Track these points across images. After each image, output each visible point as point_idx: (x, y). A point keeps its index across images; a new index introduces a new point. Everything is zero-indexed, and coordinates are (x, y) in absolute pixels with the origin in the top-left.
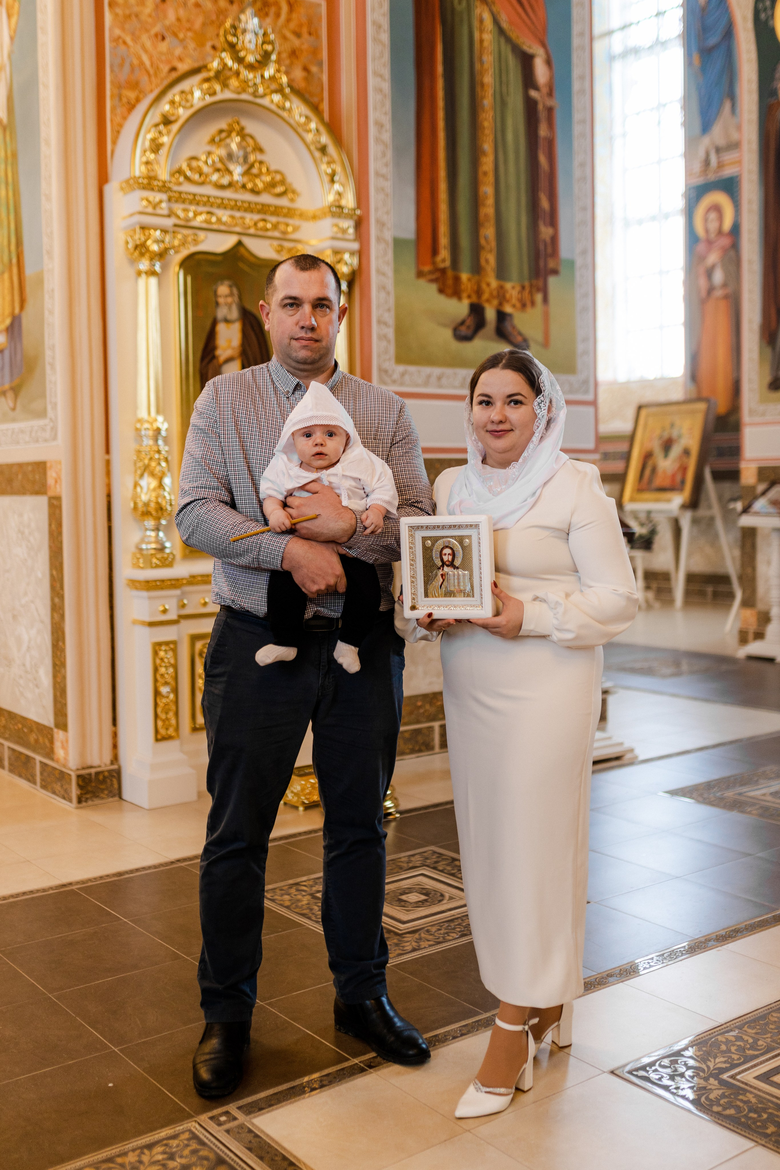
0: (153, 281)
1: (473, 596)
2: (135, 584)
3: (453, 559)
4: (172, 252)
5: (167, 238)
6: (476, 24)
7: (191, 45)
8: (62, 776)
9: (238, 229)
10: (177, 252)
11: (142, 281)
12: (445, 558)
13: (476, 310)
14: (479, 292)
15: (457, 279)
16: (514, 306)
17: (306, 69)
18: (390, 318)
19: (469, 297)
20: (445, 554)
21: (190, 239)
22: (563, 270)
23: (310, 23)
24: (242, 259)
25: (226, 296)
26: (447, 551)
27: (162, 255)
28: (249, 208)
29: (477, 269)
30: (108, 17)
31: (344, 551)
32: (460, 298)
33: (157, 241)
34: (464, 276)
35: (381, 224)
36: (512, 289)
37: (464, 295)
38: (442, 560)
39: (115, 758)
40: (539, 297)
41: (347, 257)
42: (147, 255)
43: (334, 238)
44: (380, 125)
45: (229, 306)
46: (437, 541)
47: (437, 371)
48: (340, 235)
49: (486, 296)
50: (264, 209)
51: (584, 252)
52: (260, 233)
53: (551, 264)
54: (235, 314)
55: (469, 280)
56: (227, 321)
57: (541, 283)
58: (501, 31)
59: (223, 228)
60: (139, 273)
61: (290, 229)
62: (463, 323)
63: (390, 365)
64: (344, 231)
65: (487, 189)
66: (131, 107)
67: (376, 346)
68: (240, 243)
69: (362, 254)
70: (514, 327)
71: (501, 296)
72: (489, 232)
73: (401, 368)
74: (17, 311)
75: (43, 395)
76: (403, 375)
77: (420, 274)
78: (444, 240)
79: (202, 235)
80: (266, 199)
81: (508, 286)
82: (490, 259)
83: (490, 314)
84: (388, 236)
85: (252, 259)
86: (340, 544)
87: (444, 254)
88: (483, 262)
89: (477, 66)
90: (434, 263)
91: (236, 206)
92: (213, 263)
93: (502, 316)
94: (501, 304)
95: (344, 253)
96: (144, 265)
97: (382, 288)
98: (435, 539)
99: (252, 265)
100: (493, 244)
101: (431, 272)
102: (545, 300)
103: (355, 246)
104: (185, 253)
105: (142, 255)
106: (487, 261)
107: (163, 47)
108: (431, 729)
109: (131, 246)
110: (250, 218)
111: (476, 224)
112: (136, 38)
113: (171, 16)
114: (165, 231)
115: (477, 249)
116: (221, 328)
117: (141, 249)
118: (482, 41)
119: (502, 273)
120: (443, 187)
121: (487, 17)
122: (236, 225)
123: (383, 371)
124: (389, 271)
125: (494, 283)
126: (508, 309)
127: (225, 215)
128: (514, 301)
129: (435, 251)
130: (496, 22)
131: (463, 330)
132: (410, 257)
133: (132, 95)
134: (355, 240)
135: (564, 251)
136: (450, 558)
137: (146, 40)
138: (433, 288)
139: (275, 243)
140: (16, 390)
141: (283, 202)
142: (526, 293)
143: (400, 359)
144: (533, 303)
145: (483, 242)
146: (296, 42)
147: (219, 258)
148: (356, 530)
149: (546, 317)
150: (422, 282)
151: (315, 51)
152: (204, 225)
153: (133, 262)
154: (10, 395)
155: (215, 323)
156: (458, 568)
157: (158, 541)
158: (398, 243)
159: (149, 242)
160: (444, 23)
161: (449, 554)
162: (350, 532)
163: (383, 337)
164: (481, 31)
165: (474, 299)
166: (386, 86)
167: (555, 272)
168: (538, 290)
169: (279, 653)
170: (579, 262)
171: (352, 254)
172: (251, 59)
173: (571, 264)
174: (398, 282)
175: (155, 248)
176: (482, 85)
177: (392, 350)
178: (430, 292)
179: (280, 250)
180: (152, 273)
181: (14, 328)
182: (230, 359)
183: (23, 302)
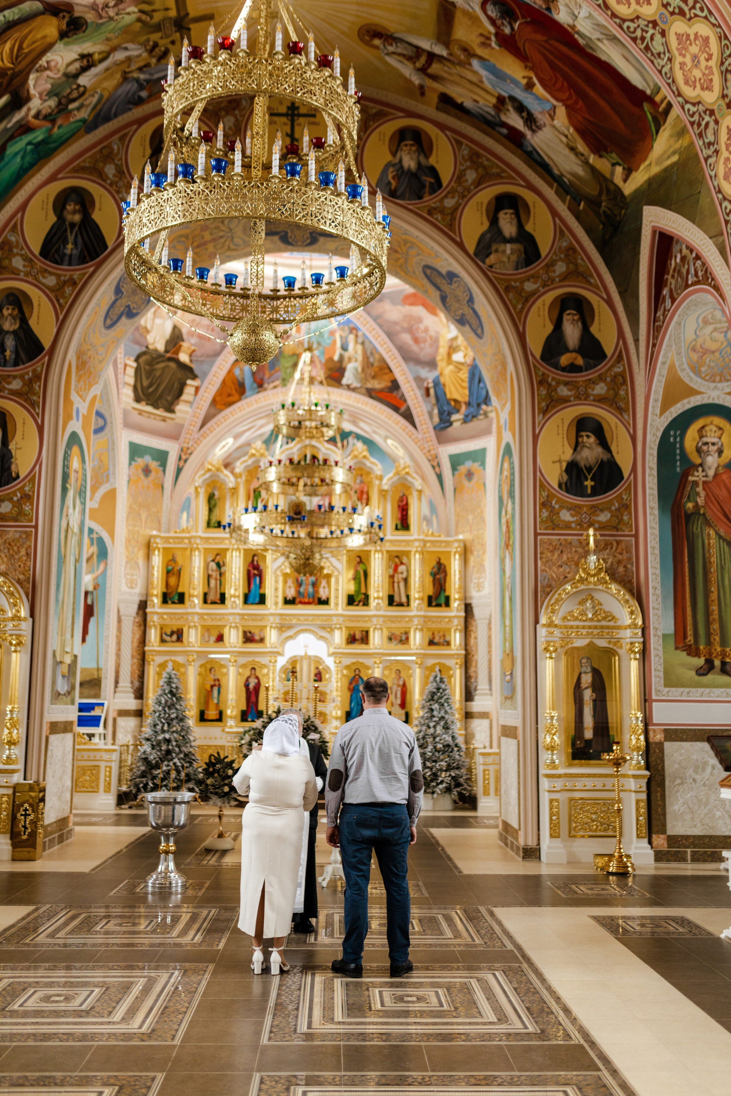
0: (552, 661)
2: (547, 776)
5: (557, 644)
6: (706, 537)
7: (573, 567)
8: (518, 848)
9: (590, 636)
10: (563, 648)
11: (547, 661)
13: (709, 662)
14: (710, 653)
15: (698, 649)
17: (625, 567)
18: (661, 668)
19: (705, 656)
21: (569, 643)
23: (627, 548)
24: (593, 648)
25: (586, 663)
27: (556, 650)
28: (596, 627)
29: (709, 643)
30: (539, 563)
32: (699, 657)
34: (702, 647)
35: (656, 629)
37: (702, 655)
39: (539, 844)
41: (638, 644)
42: (549, 651)
43: (631, 637)
44: (655, 588)
45: (587, 667)
47: (687, 690)
48: (634, 636)
49: (714, 655)
50: (602, 627)
52: (601, 637)
54: (589, 669)
55: (705, 648)
56: (586, 673)
58: (720, 537)
59: (584, 637)
60: (547, 658)
61: (615, 634)
62: (701, 668)
63: (662, 688)
64: (636, 634)
65: (714, 608)
66: (548, 594)
67: (654, 680)
68: (592, 642)
69: (646, 643)
71: (724, 654)
72: (716, 626)
73: (667, 689)
75: (516, 702)
76: (669, 692)
77: (677, 648)
78: (690, 632)
79: (575, 640)
80: (604, 623)
82: (716, 638)
83: (717, 663)
84: (660, 633)
85: (598, 648)
87: (690, 638)
88: (712, 640)
89: (707, 555)
90: (685, 643)
91: (590, 627)
92: (579, 651)
93: (724, 663)
94: (723, 658)
95: (636, 643)
96: (548, 655)
97: (657, 656)
99: (598, 651)
100: (718, 631)
101: (683, 647)
103: (642, 640)
104: (567, 648)
105: (547, 651)
107: (561, 570)
108: (686, 852)
109: (543, 648)
110: (595, 631)
111: (708, 623)
112: (550, 568)
113: (565, 557)
115: (708, 635)
116: (583, 676)
117: (547, 649)
118: (709, 544)
119: (723, 644)
120: (689, 609)
121: (712, 532)
123: (657, 691)
124: (660, 648)
125: (719, 649)
126: (727, 660)
127: (584, 632)
129: (685, 637)
130: (717, 533)
131: (702, 671)
133: (549, 590)
134: (641, 638)
137: (555, 569)
139: (607, 640)
141: (611, 624)
143: (666, 686)
145: (712, 631)
146: (620, 557)
147: (582, 649)
150: (678, 652)
151: (630, 559)
152: (576, 637)
153: (545, 653)
155: (580, 674)
157: (552, 760)
158: (665, 636)
159: (549, 647)
160: (688, 540)
163: (657, 677)
164: (709, 540)
165: (708, 657)
166: (658, 572)
171: (641, 643)
172: (593, 572)
174: (666, 652)
175: (552, 649)
176: (710, 563)
177: (662, 681)
178: (683, 655)
179: (609, 643)
180: (551, 658)
181: (511, 674)
182: (586, 688)
183: (513, 665)
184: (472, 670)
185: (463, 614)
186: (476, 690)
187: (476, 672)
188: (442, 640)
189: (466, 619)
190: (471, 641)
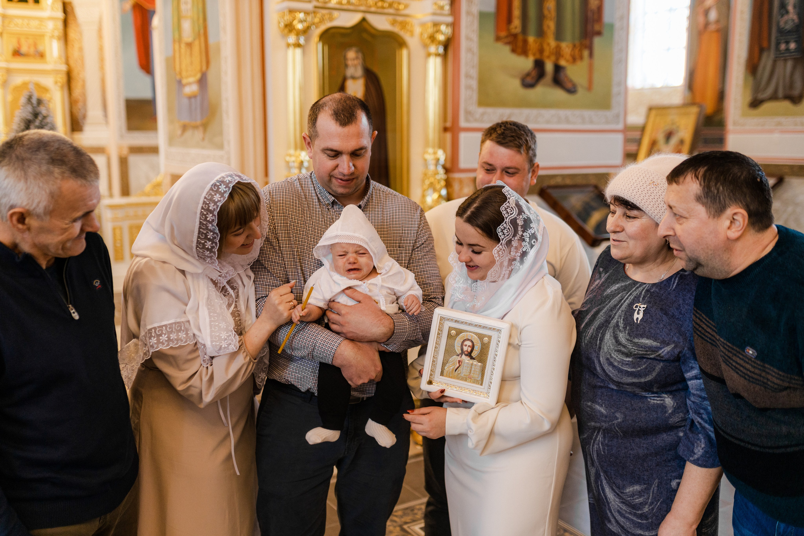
0: (298, 51)
1: (481, 385)
3: (472, 351)
4: (313, 28)
5: (309, 19)
9: (363, 8)
10: (317, 27)
11: (291, 51)
12: (465, 348)
13: (539, 65)
14: (541, 51)
15: (525, 42)
16: (567, 61)
18: (474, 73)
19: (534, 55)
20: (466, 345)
21: (327, 17)
22: (605, 32)
24: (365, 31)
25: (354, 60)
26: (468, 343)
27: (306, 31)
29: (541, 33)
31: (383, 348)
32: (527, 56)
33: (301, 21)
34: (531, 39)
35: (470, 2)
36: (566, 47)
37: (530, 52)
38: (462, 349)
40: (586, 53)
41: (443, 28)
42: (295, 32)
43: (434, 14)
45: (355, 66)
46: (461, 333)
47: (508, 111)
48: (439, 11)
49: (546, 53)
51: (622, 18)
52: (379, 10)
53: (597, 27)
54: (359, 72)
55: (534, 41)
56: (354, 78)
57: (587, 42)
59: (351, 7)
60: (288, 45)
61: (401, 7)
62: (528, 74)
63: (473, 107)
64: (442, 8)
67: (464, 94)
68: (364, 20)
69: (455, 25)
70: (566, 76)
71: (558, 53)
72: (551, 5)
73: (481, 110)
74: (204, 68)
75: (221, 133)
76: (483, 114)
77: (498, 39)
78: (517, 12)
79: (336, 14)
81: (564, 45)
82: (550, 25)
83: (549, 67)
84: (475, 10)
85: (372, 31)
86: (380, 343)
87: (517, 23)
88: (545, 28)
90: (508, 30)
92: (343, 35)
93: (558, 68)
94: (557, 59)
95: (441, 25)
96: (292, 39)
97: (469, 50)
98: (459, 332)
99: (373, 36)
100: (553, 14)
101: (507, 37)
102: (591, 55)
103: (450, 19)
104: (323, 28)
105: (290, 31)
106: (549, 27)
109: (282, 25)
114: (307, 13)
115: (541, 18)
116: (350, 83)
117: (289, 27)
119: (559, 36)
122: (361, 5)
123: (468, 113)
124: (475, 37)
125: (553, 43)
126: (562, 63)
128: (568, 57)
129: (509, 20)
131: (529, 80)
132: (491, 25)
134: (449, 15)
135: (607, 17)
136: (470, 349)
138: (506, 49)
139: (391, 18)
140: (205, 126)
142: (577, 51)
143: (481, 103)
144: (581, 58)
145: (546, 12)
147: (349, 31)
148: (394, 332)
149: (591, 68)
150: (499, 45)
152: (338, 6)
153: (285, 36)
154: (201, 129)
155: (345, 80)
156: (474, 359)
158: (483, 16)
159: (295, 22)
161: (469, 346)
162: (390, 334)
163: (468, 87)
165: (538, 56)
167: (599, 33)
168: (586, 47)
169: (327, 436)
170: (617, 25)
171: (447, 25)
173: (611, 26)
174: (482, 45)
175: (300, 26)
177: (475, 96)
178: (505, 50)
179: (394, 23)
180: (298, 45)
181: (202, 81)
183: (208, 63)
184: (77, 92)
185: (60, 15)
186: (84, 117)
187: (84, 95)
188: (32, 50)
189: (66, 23)
190: (75, 53)
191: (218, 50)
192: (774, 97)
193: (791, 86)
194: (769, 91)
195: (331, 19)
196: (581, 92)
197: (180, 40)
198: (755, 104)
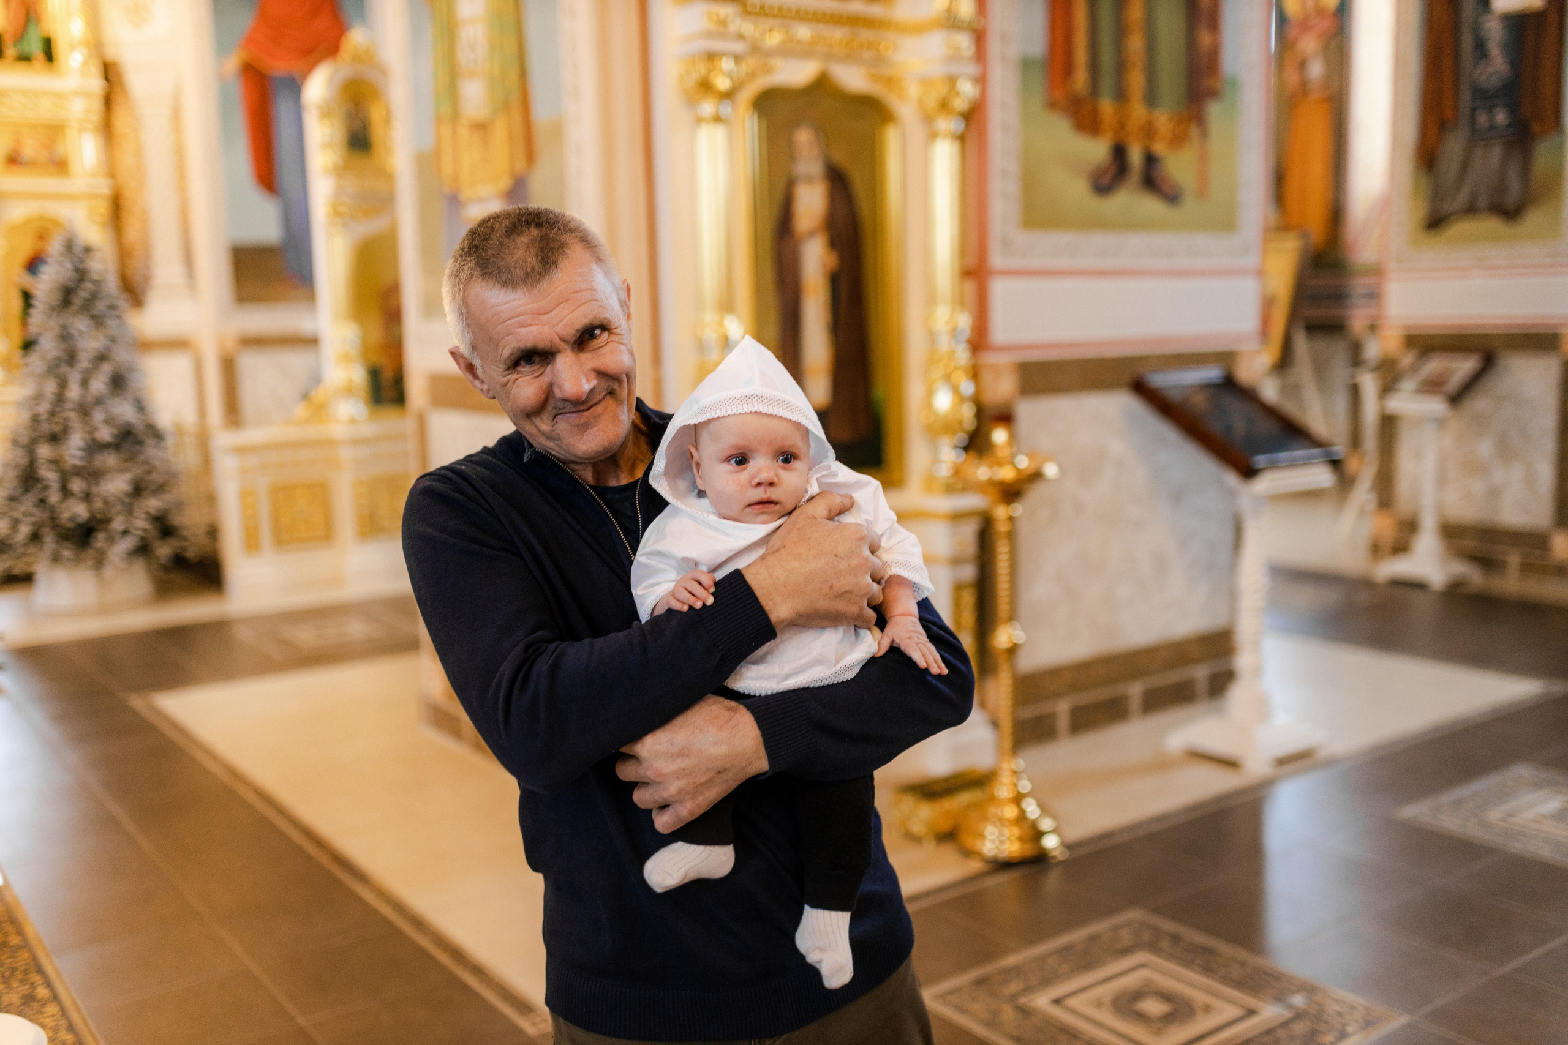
0: (720, 130)
4: (744, 86)
5: (740, 70)
9: (822, 50)
10: (748, 87)
11: (704, 131)
13: (1119, 152)
14: (1122, 126)
15: (1095, 113)
16: (1165, 145)
18: (1014, 169)
19: (1110, 132)
21: (761, 68)
24: (828, 93)
25: (807, 146)
28: (835, 19)
29: (1121, 95)
32: (1098, 137)
33: (725, 75)
34: (1105, 106)
35: (1004, 37)
36: (1163, 120)
37: (1104, 130)
40: (1195, 131)
41: (963, 85)
42: (714, 94)
43: (945, 60)
45: (809, 158)
49: (1131, 131)
50: (854, 20)
52: (850, 55)
53: (1210, 83)
54: (816, 168)
55: (1111, 108)
56: (809, 180)
57: (1196, 110)
59: (800, 49)
60: (699, 120)
61: (888, 49)
62: (1102, 170)
63: (1011, 232)
64: (960, 50)
67: (997, 207)
68: (824, 74)
69: (983, 81)
70: (1165, 174)
71: (1149, 131)
72: (1136, 43)
73: (1026, 235)
74: (521, 168)
76: (1029, 244)
77: (1049, 103)
78: (1081, 56)
79: (775, 61)
80: (855, 6)
81: (1159, 115)
82: (1136, 80)
83: (1135, 157)
84: (1014, 51)
85: (839, 94)
87: (1081, 78)
88: (1128, 84)
90: (1067, 88)
93: (1150, 160)
94: (1149, 142)
95: (960, 80)
96: (708, 108)
97: (1006, 128)
99: (839, 103)
100: (1144, 59)
101: (1063, 101)
102: (1203, 136)
103: (973, 69)
104: (756, 88)
105: (705, 94)
106: (1133, 82)
108: (1056, 712)
109: (692, 82)
110: (838, 34)
111: (1121, 32)
114: (738, 59)
115: (1121, 66)
116: (800, 191)
117: (705, 86)
119: (1151, 99)
122: (818, 44)
123: (1004, 240)
124: (1014, 103)
125: (1141, 112)
126: (1158, 149)
127: (803, 32)
128: (1166, 137)
131: (1103, 180)
134: (971, 61)
139: (868, 68)
141: (879, 9)
142: (1180, 126)
143: (1024, 223)
144: (1187, 140)
145: (1130, 57)
147: (799, 95)
149: (1203, 161)
150: (1054, 118)
152: (781, 49)
153: (692, 105)
155: (793, 181)
158: (1026, 64)
159: (715, 76)
163: (1004, 195)
165: (1115, 136)
167: (1215, 94)
168: (1194, 119)
171: (970, 80)
173: (1236, 83)
174: (1026, 117)
175: (723, 85)
177: (1014, 212)
178: (1060, 128)
179: (875, 78)
180: (718, 119)
181: (517, 191)
182: (811, 234)
183: (530, 156)
184: (132, 233)
185: (96, 87)
186: (147, 282)
187: (145, 239)
188: (43, 156)
189: (108, 101)
190: (126, 159)
191: (558, 131)
192: (1471, 210)
193: (1501, 187)
194: (1461, 199)
195: (768, 70)
196: (1189, 203)
197: (455, 116)
198: (1435, 223)
